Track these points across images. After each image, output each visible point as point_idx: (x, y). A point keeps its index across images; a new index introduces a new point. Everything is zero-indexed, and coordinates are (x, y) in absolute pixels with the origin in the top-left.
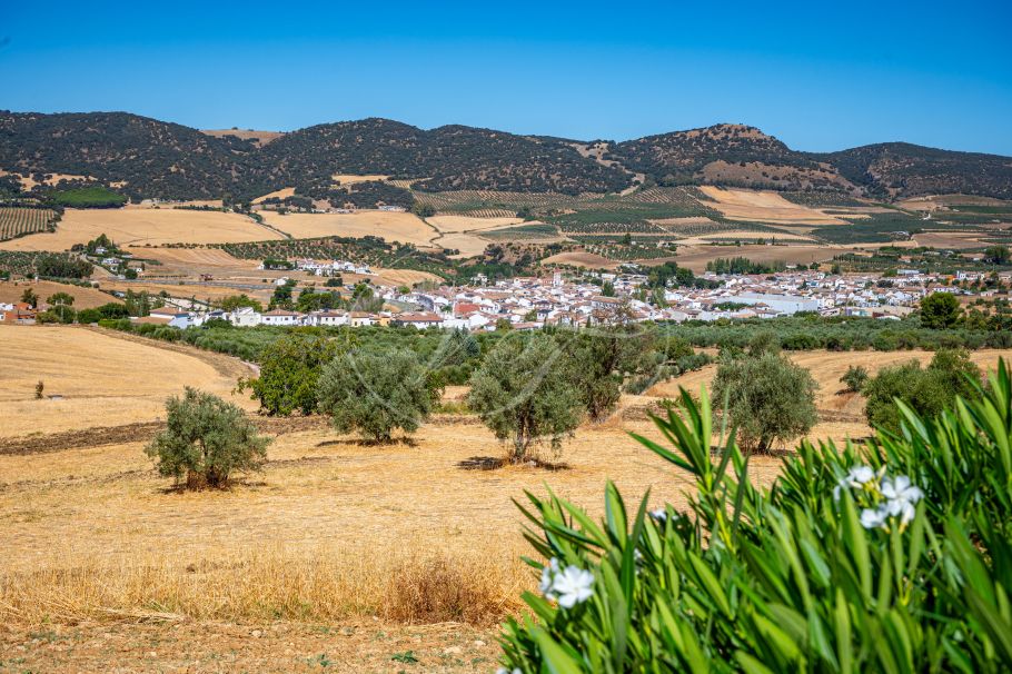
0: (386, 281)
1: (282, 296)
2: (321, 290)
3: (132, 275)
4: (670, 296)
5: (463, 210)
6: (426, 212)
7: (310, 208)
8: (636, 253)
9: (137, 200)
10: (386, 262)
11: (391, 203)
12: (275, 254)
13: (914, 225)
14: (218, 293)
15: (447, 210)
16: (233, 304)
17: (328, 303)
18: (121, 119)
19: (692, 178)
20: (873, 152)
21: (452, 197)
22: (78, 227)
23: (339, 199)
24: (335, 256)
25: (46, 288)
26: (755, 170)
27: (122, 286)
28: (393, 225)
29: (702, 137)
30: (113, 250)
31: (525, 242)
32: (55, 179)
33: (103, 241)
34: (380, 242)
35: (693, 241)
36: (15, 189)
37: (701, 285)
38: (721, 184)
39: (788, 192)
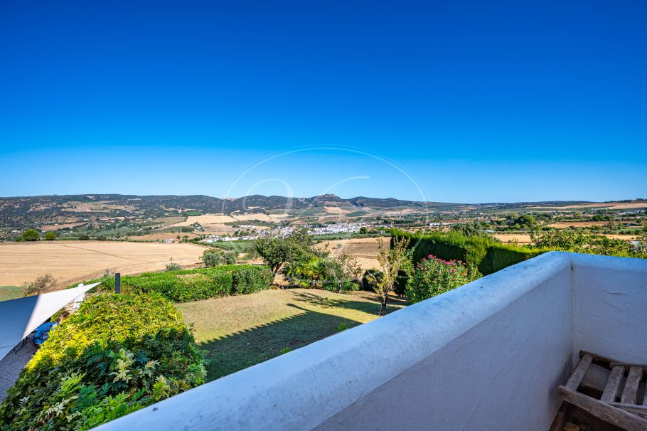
0: (259, 229)
1: (236, 233)
2: (245, 231)
3: (203, 230)
4: (316, 229)
5: (275, 213)
6: (268, 214)
7: (243, 214)
8: (311, 221)
9: (205, 214)
10: (260, 225)
11: (261, 212)
12: (234, 225)
13: (365, 213)
14: (222, 234)
15: (272, 213)
16: (224, 236)
17: (246, 234)
18: (201, 197)
19: (322, 205)
20: (357, 199)
21: (273, 211)
22: (191, 220)
23: (249, 212)
24: (248, 224)
25: (182, 234)
26: (334, 203)
27: (201, 233)
28: (261, 217)
29: (324, 197)
30: (199, 225)
31: (288, 220)
32: (186, 210)
33: (197, 223)
34: (258, 221)
35: (322, 218)
36: (177, 213)
37: (323, 227)
38: (328, 206)
39: (340, 206)
